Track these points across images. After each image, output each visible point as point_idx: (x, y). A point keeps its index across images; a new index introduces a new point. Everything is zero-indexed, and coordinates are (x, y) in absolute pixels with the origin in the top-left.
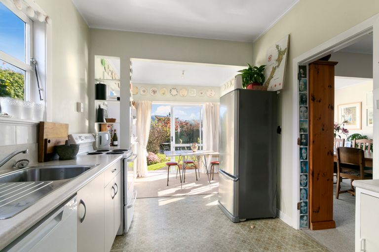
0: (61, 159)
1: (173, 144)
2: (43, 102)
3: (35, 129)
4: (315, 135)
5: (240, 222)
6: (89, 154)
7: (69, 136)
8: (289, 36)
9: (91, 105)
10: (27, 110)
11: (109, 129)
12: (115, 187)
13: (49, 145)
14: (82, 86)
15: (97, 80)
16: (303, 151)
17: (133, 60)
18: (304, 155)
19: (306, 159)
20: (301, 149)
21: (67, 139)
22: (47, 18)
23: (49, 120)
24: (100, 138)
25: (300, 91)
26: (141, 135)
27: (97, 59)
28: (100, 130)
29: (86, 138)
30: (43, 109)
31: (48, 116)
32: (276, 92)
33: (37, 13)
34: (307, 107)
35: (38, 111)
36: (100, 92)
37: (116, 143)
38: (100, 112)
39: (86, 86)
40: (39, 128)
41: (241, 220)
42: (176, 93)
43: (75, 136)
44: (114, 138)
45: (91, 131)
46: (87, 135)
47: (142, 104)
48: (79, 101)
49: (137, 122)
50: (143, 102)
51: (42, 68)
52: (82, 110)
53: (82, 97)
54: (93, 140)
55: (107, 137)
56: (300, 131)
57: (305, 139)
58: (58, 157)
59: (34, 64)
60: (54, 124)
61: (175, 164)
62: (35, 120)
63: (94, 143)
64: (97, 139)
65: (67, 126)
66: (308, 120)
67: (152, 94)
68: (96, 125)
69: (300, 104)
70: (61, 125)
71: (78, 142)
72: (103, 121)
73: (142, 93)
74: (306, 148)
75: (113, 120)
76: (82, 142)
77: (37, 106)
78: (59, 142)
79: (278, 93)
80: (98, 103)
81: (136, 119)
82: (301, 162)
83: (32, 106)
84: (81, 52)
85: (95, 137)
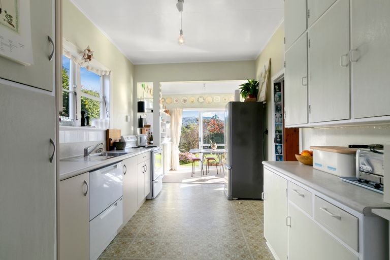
0: (117, 150)
1: (201, 144)
2: (108, 119)
3: (105, 133)
4: (288, 135)
5: (233, 200)
6: (133, 148)
7: (121, 137)
8: (270, 59)
9: (135, 116)
10: (102, 123)
11: (147, 132)
12: (145, 167)
13: (112, 142)
14: (129, 103)
15: (139, 99)
16: (279, 147)
17: (161, 83)
18: (279, 151)
19: (281, 153)
20: (276, 146)
21: (120, 138)
22: (110, 72)
23: (111, 128)
24: (141, 138)
25: (275, 102)
26: (174, 136)
27: (139, 85)
28: (141, 133)
29: (131, 138)
30: (108, 122)
31: (111, 126)
32: (262, 102)
33: (106, 72)
34: (281, 114)
35: (106, 124)
36: (141, 107)
37: (152, 142)
38: (141, 120)
39: (132, 104)
40: (107, 132)
41: (234, 199)
42: (203, 101)
43: (124, 137)
44: (151, 139)
45: (135, 133)
46: (132, 136)
47: (175, 111)
48: (127, 115)
49: (171, 126)
50: (176, 109)
51: (108, 100)
52: (129, 120)
53: (129, 112)
54: (136, 140)
55: (145, 138)
56: (276, 133)
57: (279, 138)
58: (116, 148)
59: (104, 98)
60: (114, 130)
61: (199, 160)
62: (105, 129)
63: (137, 142)
64: (139, 139)
65: (120, 131)
66: (283, 124)
67: (183, 103)
68: (138, 130)
69: (275, 112)
70: (117, 130)
71: (126, 140)
72: (142, 127)
73: (175, 102)
74: (281, 146)
75: (149, 126)
76: (129, 140)
77: (106, 121)
78: (116, 140)
79: (264, 103)
80: (139, 115)
81: (170, 124)
82: (277, 156)
83: (104, 121)
84: (129, 81)
85: (137, 137)
